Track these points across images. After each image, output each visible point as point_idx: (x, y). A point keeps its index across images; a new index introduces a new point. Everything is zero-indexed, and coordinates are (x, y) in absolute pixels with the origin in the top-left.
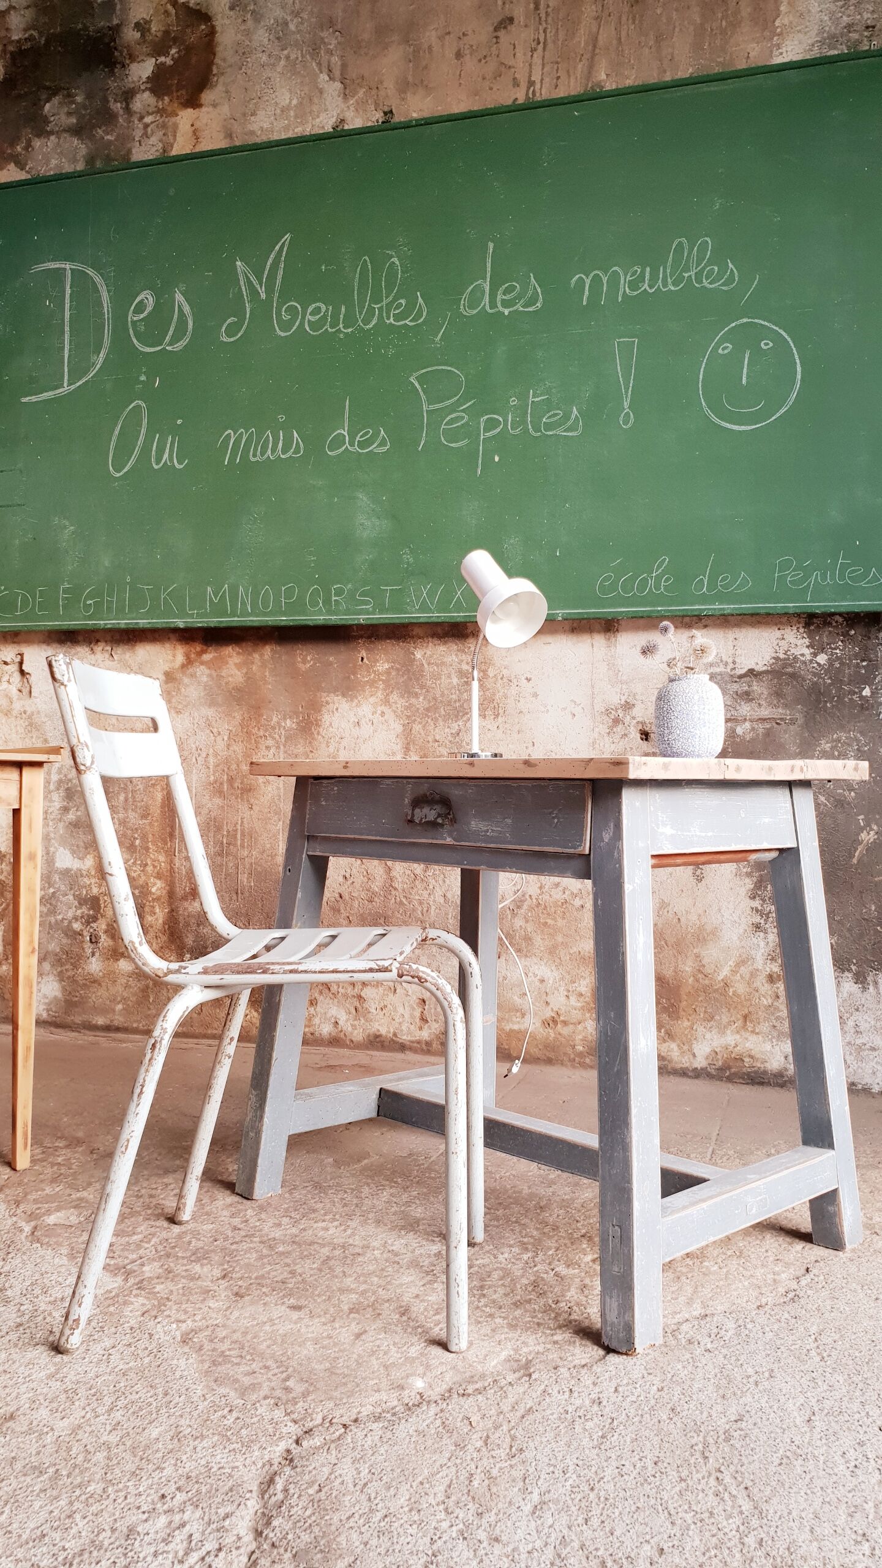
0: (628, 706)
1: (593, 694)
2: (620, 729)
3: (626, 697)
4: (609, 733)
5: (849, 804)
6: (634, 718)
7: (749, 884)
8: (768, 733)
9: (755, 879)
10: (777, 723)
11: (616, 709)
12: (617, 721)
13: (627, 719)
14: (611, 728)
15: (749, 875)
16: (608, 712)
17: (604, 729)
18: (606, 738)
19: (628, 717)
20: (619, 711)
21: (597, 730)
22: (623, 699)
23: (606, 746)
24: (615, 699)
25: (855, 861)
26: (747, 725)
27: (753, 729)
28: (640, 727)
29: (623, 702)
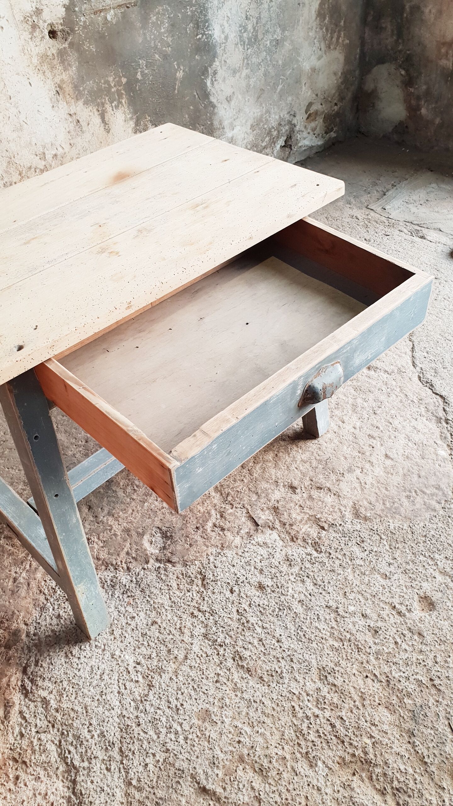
0: (38, 12)
1: (11, 6)
2: (37, 33)
3: (35, 4)
4: (31, 39)
5: (169, 56)
6: (45, 21)
7: (132, 124)
8: (124, 15)
9: (134, 120)
10: (128, 7)
11: (31, 16)
12: (34, 27)
13: (41, 23)
14: (31, 33)
15: (131, 119)
16: (26, 20)
17: (27, 35)
18: (31, 43)
19: (41, 21)
20: (34, 17)
21: (22, 37)
22: (34, 5)
23: (33, 49)
24: (29, 8)
25: (176, 92)
26: (112, 11)
27: (115, 14)
28: (50, 28)
29: (34, 9)
